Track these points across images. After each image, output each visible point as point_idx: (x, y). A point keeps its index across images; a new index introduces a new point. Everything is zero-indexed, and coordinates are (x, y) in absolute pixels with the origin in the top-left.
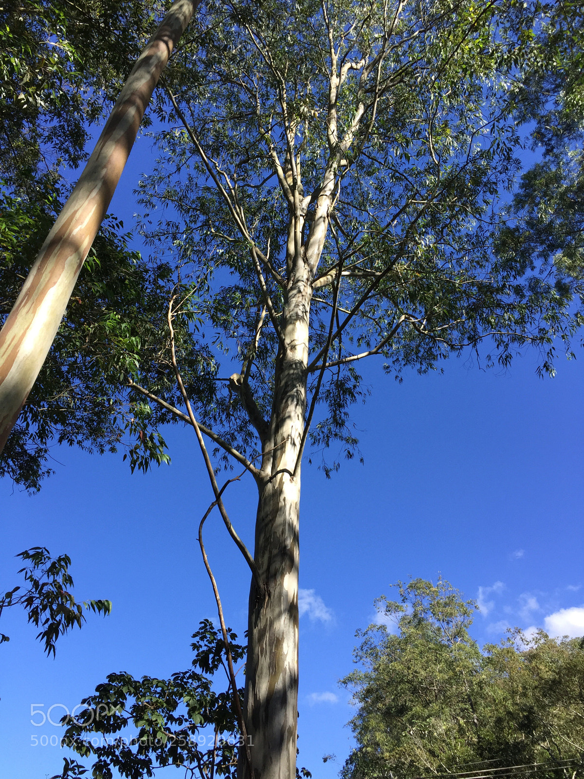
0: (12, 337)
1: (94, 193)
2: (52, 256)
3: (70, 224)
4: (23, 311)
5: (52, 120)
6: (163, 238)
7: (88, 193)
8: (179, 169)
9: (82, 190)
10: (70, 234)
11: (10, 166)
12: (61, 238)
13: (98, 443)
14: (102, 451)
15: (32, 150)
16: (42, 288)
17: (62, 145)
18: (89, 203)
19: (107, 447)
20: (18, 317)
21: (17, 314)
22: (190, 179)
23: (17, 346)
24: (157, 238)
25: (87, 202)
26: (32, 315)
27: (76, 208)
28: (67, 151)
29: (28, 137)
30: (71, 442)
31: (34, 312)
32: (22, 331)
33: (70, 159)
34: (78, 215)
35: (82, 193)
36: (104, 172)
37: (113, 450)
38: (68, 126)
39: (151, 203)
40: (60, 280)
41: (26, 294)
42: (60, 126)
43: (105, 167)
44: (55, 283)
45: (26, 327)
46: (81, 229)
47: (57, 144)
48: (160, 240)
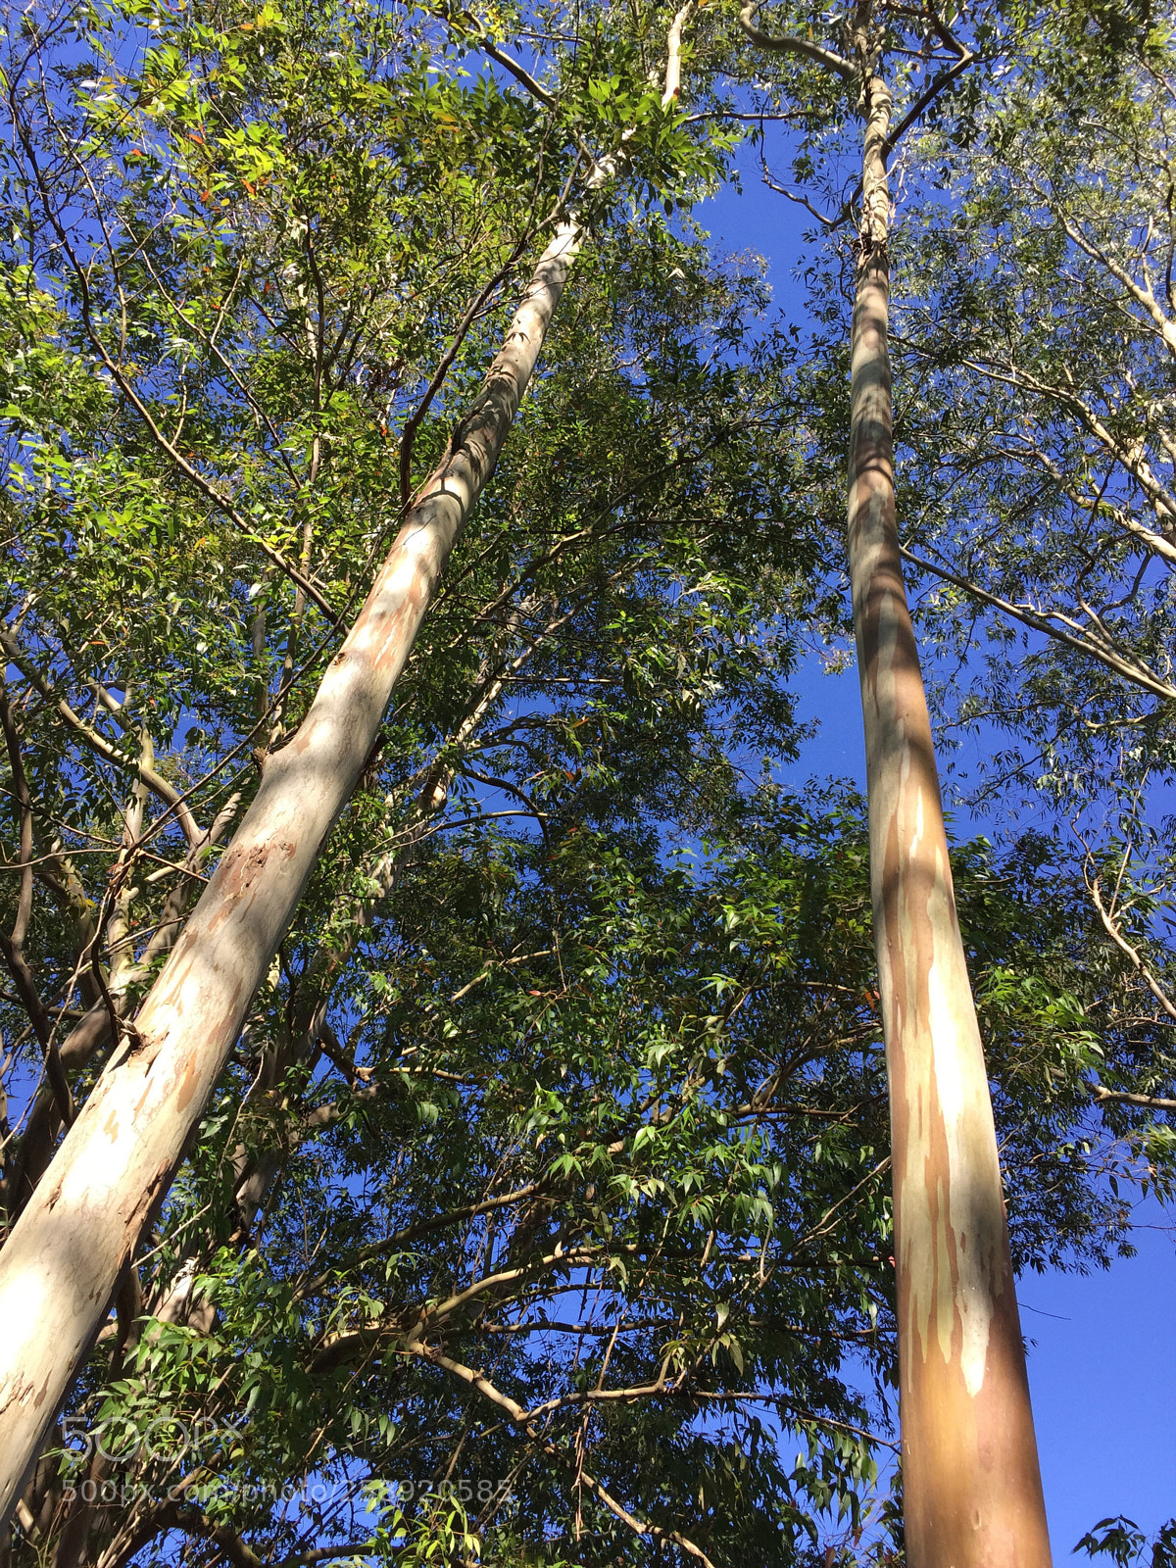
0: (916, 1092)
1: (906, 771)
2: (900, 914)
3: (897, 844)
4: (908, 1035)
5: (729, 706)
6: (1000, 790)
7: (896, 776)
8: (963, 658)
9: (884, 778)
10: (906, 859)
11: (700, 815)
12: (897, 875)
13: (1089, 1248)
14: (1106, 1262)
15: (719, 772)
16: (914, 977)
17: (761, 736)
18: (907, 791)
19: (1111, 1250)
20: (905, 1050)
21: (901, 1046)
22: (992, 662)
23: (934, 1106)
24: (990, 795)
25: (903, 790)
26: (927, 1035)
27: (891, 812)
28: (772, 741)
29: (704, 755)
30: (1038, 1264)
31: (927, 1028)
32: (927, 1074)
33: (782, 749)
34: (901, 822)
35: (886, 780)
36: (901, 725)
37: (1126, 1250)
38: (757, 701)
39: (947, 743)
40: (936, 949)
41: (895, 1003)
42: (744, 709)
43: (897, 717)
44: (931, 958)
45: (928, 1062)
46: (919, 843)
47: (752, 740)
48: (997, 796)
